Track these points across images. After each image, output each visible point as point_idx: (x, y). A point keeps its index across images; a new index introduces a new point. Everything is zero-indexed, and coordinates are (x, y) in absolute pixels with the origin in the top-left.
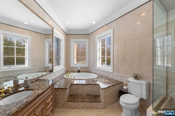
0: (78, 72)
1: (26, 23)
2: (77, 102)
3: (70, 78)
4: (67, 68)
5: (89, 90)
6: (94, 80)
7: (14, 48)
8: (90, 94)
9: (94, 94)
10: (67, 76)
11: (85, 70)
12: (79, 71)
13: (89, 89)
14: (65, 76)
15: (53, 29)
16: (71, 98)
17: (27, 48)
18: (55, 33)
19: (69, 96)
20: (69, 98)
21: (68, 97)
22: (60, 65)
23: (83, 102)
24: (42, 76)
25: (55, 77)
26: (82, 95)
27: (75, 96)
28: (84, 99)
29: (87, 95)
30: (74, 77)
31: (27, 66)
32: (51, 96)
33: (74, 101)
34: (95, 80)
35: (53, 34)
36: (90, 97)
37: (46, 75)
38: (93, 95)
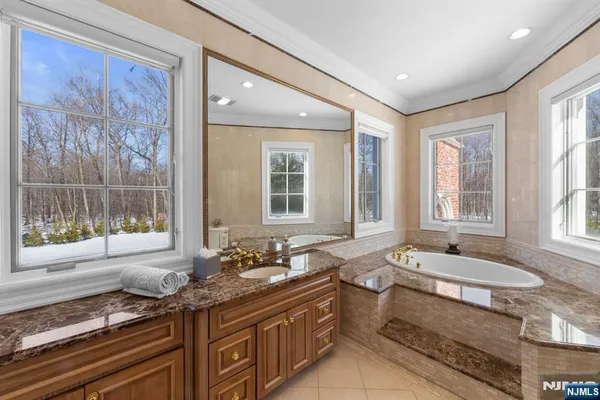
0: (447, 252)
1: (303, 114)
2: (409, 347)
3: (405, 266)
4: (408, 232)
5: (468, 326)
6: (511, 295)
7: (285, 176)
8: (471, 344)
9: (497, 353)
10: (397, 256)
11: (485, 247)
12: (453, 250)
13: (471, 321)
14: (389, 257)
15: (352, 114)
16: (393, 329)
17: (307, 172)
18: (359, 123)
19: (390, 322)
20: (386, 325)
21: (385, 322)
22: (380, 219)
23: (430, 357)
24: (323, 243)
25: (359, 254)
26: (437, 335)
27: (408, 327)
28: (440, 350)
29: (458, 343)
30: (418, 265)
31: (307, 216)
32: (330, 297)
33: (400, 343)
34: (516, 296)
35: (352, 130)
36: (471, 356)
37: (332, 242)
38: (489, 356)
